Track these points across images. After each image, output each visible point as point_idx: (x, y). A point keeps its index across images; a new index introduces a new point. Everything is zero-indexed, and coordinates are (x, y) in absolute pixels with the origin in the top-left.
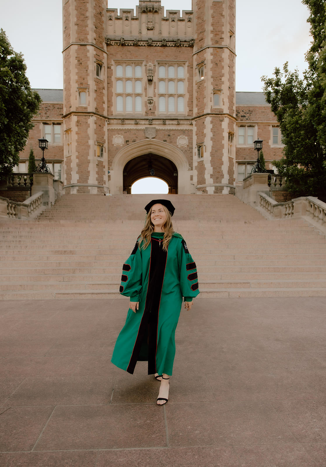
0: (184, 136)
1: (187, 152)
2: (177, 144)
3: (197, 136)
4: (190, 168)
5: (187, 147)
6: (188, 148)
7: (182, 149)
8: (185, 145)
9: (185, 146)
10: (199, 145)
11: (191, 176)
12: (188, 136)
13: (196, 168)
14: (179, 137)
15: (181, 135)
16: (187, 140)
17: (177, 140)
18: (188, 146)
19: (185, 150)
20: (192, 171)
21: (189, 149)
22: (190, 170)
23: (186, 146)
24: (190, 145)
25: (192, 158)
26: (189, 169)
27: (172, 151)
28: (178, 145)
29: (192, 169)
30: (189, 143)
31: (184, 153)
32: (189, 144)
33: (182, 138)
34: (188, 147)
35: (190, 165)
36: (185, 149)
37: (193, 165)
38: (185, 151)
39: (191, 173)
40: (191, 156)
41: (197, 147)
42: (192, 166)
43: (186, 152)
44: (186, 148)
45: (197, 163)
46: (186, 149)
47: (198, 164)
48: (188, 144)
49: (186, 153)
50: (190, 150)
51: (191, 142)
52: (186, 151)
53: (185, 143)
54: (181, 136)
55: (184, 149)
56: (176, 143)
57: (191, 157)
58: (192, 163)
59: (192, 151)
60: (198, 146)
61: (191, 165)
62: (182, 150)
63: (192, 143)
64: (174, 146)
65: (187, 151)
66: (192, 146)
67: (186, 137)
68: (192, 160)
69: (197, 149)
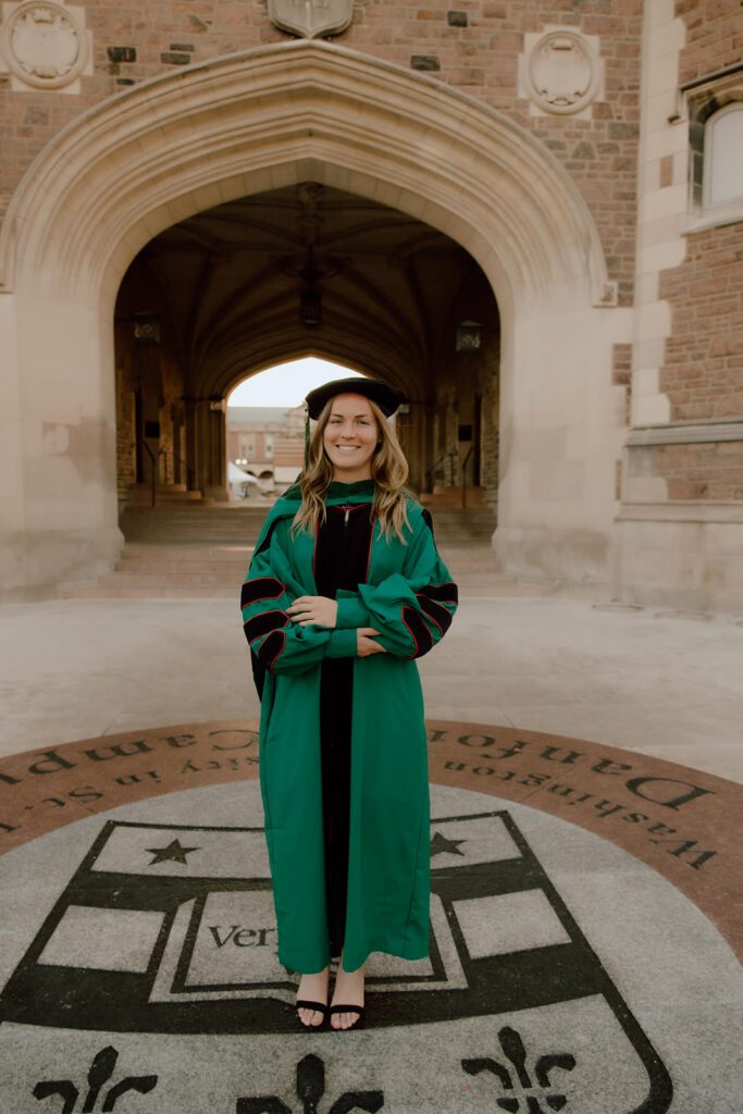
0: (576, 30)
1: (597, 161)
2: (522, 95)
3: (693, 15)
4: (614, 284)
5: (593, 121)
6: (598, 126)
7: (556, 135)
8: (580, 102)
9: (583, 109)
10: (710, 93)
11: (618, 347)
12: (608, 28)
13: (671, 286)
14: (532, 39)
15: (547, 20)
16: (599, 65)
17: (523, 59)
18: (601, 110)
19: (578, 142)
20: (625, 312)
21: (607, 140)
22: (615, 302)
23: (587, 115)
24: (616, 105)
25: (634, 208)
26: (607, 298)
27: (479, 156)
28: (524, 104)
29: (626, 297)
30: (612, 84)
31: (569, 166)
32: (611, 97)
33: (559, 43)
34: (607, 122)
35: (610, 262)
36: (578, 136)
37: (632, 268)
38: (576, 155)
39: (616, 325)
40: (624, 196)
41: (684, 115)
42: (630, 276)
43: (587, 162)
44: (586, 125)
45: (683, 243)
46: (585, 139)
47: (689, 250)
48: (601, 98)
49: (587, 170)
50: (612, 148)
51: (624, 86)
52: (585, 151)
53: (582, 90)
54: (549, 29)
55: (567, 135)
56: (508, 82)
57: (624, 203)
58: (630, 247)
59: (636, 152)
60: (691, 101)
61: (620, 264)
62: (552, 145)
63: (637, 88)
64: (497, 107)
65: (595, 151)
66: (636, 114)
67: (593, 42)
68: (631, 222)
69: (682, 131)
